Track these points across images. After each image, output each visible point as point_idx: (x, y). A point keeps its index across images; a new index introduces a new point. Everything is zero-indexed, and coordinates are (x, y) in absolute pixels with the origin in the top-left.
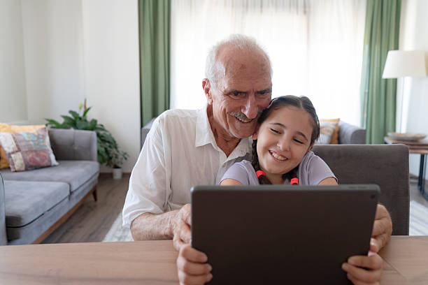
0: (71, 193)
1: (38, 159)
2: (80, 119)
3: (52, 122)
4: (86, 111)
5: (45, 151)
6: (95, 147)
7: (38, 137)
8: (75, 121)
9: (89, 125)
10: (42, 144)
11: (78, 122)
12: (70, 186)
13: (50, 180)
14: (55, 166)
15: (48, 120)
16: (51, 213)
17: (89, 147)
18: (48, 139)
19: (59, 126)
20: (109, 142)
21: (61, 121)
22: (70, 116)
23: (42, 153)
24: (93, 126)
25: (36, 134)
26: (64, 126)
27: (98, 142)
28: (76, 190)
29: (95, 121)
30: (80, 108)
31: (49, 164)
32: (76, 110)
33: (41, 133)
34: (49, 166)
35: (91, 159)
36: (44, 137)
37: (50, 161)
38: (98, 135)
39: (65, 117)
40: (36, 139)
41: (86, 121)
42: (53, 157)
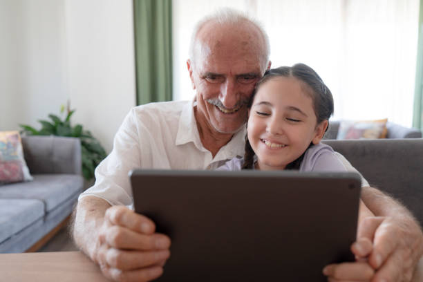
0: (47, 213)
1: (7, 173)
2: (62, 124)
3: (28, 129)
4: (70, 113)
5: (16, 162)
6: (79, 158)
7: (8, 145)
8: (55, 127)
9: (73, 132)
10: (12, 154)
11: (59, 128)
12: (45, 204)
13: (21, 197)
14: (28, 181)
15: (22, 126)
16: (20, 237)
17: (71, 158)
18: (20, 149)
19: (35, 133)
20: (97, 152)
21: (39, 127)
22: (50, 121)
23: (13, 166)
24: (78, 133)
25: (6, 142)
26: (42, 133)
27: (83, 152)
28: (53, 210)
29: (79, 128)
30: (62, 110)
31: (20, 178)
32: (57, 113)
33: (12, 141)
34: (21, 181)
35: (72, 172)
36: (15, 145)
37: (22, 174)
38: (83, 144)
39: (44, 123)
40: (5, 147)
41: (68, 127)
42: (26, 170)
